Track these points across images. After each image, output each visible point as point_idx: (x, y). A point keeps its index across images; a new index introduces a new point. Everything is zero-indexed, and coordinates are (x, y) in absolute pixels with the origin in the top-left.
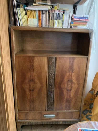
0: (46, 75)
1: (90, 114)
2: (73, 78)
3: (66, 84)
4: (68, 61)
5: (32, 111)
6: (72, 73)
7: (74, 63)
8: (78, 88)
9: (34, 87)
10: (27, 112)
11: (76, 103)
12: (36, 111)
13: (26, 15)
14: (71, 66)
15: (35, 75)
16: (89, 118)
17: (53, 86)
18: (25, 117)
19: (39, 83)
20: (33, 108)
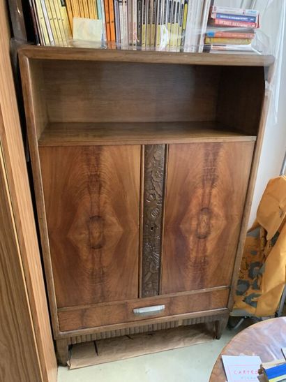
0: (137, 198)
2: (215, 203)
3: (195, 219)
4: (201, 154)
5: (99, 304)
6: (212, 187)
7: (218, 160)
8: (226, 230)
9: (104, 237)
10: (84, 307)
11: (219, 267)
12: (110, 303)
14: (210, 168)
15: (105, 203)
16: (253, 302)
17: (158, 229)
18: (79, 322)
19: (117, 224)
20: (103, 295)
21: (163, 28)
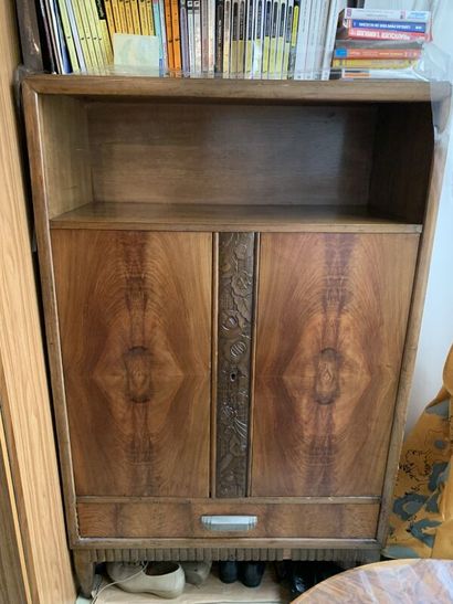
0: (207, 323)
1: (433, 517)
2: (347, 341)
3: (310, 367)
4: (319, 250)
5: (144, 499)
6: (340, 311)
7: (350, 264)
8: (372, 388)
9: (151, 383)
10: (118, 500)
11: (358, 460)
12: (162, 499)
13: (101, 18)
14: (335, 277)
15: (154, 326)
16: (427, 536)
17: (244, 379)
18: (111, 525)
19: (173, 363)
20: (149, 484)
21: (256, 48)
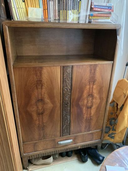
0: (59, 91)
1: (114, 132)
2: (95, 92)
3: (86, 99)
4: (88, 70)
5: (42, 140)
6: (93, 84)
7: (96, 72)
8: (100, 103)
9: (44, 109)
10: (35, 142)
11: (97, 121)
12: (47, 139)
14: (92, 76)
15: (44, 93)
16: (113, 137)
17: (69, 104)
18: (33, 149)
19: (50, 103)
20: (44, 136)
21: (70, 12)
